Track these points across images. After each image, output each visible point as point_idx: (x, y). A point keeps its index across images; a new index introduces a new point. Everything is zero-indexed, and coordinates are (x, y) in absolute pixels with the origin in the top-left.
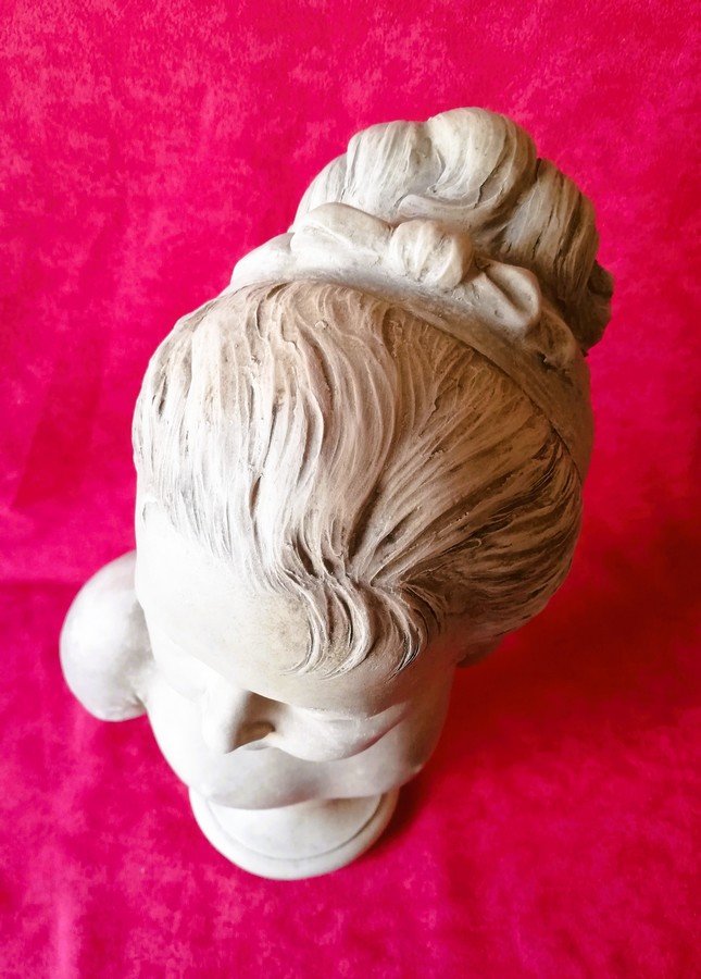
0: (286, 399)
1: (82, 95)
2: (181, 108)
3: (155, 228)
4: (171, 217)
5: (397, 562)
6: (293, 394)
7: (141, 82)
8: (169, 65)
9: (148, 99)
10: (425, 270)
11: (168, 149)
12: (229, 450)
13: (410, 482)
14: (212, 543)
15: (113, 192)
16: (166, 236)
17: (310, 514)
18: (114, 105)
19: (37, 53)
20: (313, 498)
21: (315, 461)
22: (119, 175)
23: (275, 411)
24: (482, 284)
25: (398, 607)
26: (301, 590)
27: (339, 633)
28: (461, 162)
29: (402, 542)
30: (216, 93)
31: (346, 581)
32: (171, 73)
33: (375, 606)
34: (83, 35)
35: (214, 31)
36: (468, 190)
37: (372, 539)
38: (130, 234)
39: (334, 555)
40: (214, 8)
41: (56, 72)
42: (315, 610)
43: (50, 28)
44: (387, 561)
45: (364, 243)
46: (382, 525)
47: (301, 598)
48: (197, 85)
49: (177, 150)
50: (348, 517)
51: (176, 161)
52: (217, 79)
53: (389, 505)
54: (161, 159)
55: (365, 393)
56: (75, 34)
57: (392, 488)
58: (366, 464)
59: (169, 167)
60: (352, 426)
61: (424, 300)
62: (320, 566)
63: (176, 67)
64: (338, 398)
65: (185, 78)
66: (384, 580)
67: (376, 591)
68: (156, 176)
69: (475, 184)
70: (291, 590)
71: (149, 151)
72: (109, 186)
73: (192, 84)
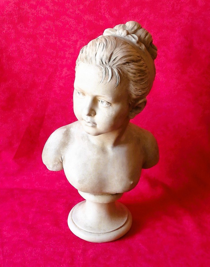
0: (101, 43)
1: (52, 41)
2: (72, 44)
3: (64, 73)
4: (68, 70)
5: (115, 63)
6: (102, 42)
7: (64, 39)
8: (71, 35)
9: (65, 42)
10: (121, 34)
11: (69, 53)
12: (93, 50)
13: (117, 52)
14: (89, 63)
15: (55, 63)
16: (66, 75)
17: (103, 55)
18: (58, 43)
19: (44, 32)
20: (104, 53)
21: (104, 49)
22: (57, 59)
23: (99, 44)
24: (130, 36)
25: (116, 71)
26: (102, 67)
27: (107, 74)
28: (129, 26)
29: (116, 61)
30: (80, 41)
31: (108, 65)
32: (71, 37)
33: (112, 70)
34: (54, 29)
35: (81, 29)
36: (130, 29)
37: (112, 60)
38: (58, 74)
39: (106, 61)
40: (81, 24)
41: (47, 36)
42: (103, 70)
43: (47, 27)
44: (114, 63)
45: (113, 32)
46: (113, 58)
47: (102, 68)
48: (76, 40)
49: (71, 54)
50: (109, 56)
51: (70, 56)
52: (81, 38)
53: (114, 55)
54: (67, 56)
55: (112, 42)
56: (52, 29)
57: (115, 53)
58: (111, 50)
59: (69, 58)
60: (110, 46)
61: (121, 38)
62: (104, 63)
63: (72, 36)
64: (108, 43)
65: (74, 38)
66: (114, 66)
67: (112, 68)
68: (65, 60)
69: (131, 28)
70: (100, 67)
71: (65, 54)
72: (55, 61)
73: (75, 39)
